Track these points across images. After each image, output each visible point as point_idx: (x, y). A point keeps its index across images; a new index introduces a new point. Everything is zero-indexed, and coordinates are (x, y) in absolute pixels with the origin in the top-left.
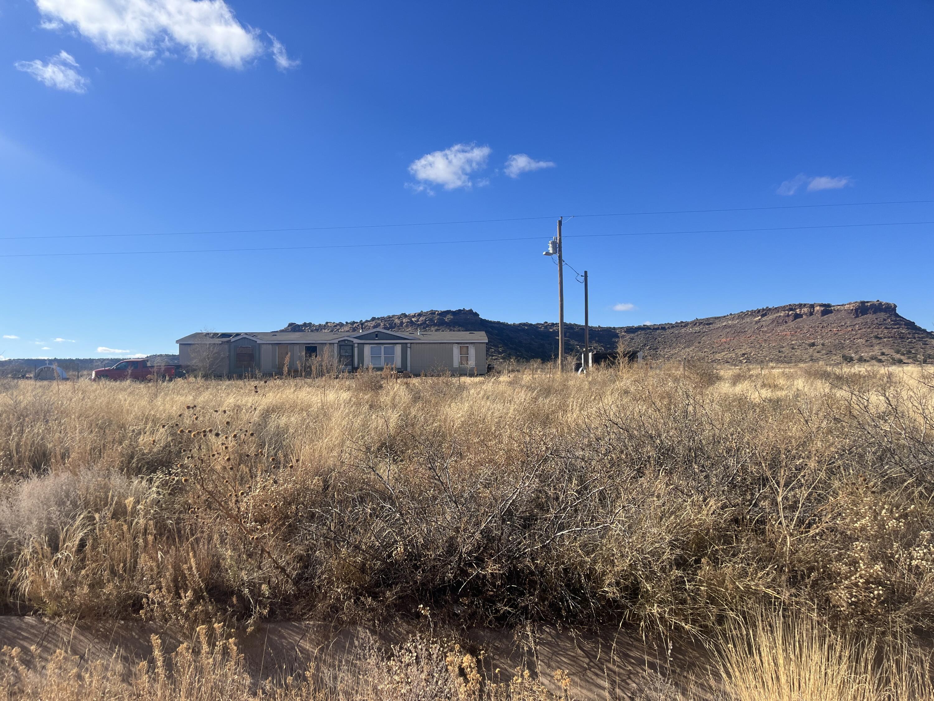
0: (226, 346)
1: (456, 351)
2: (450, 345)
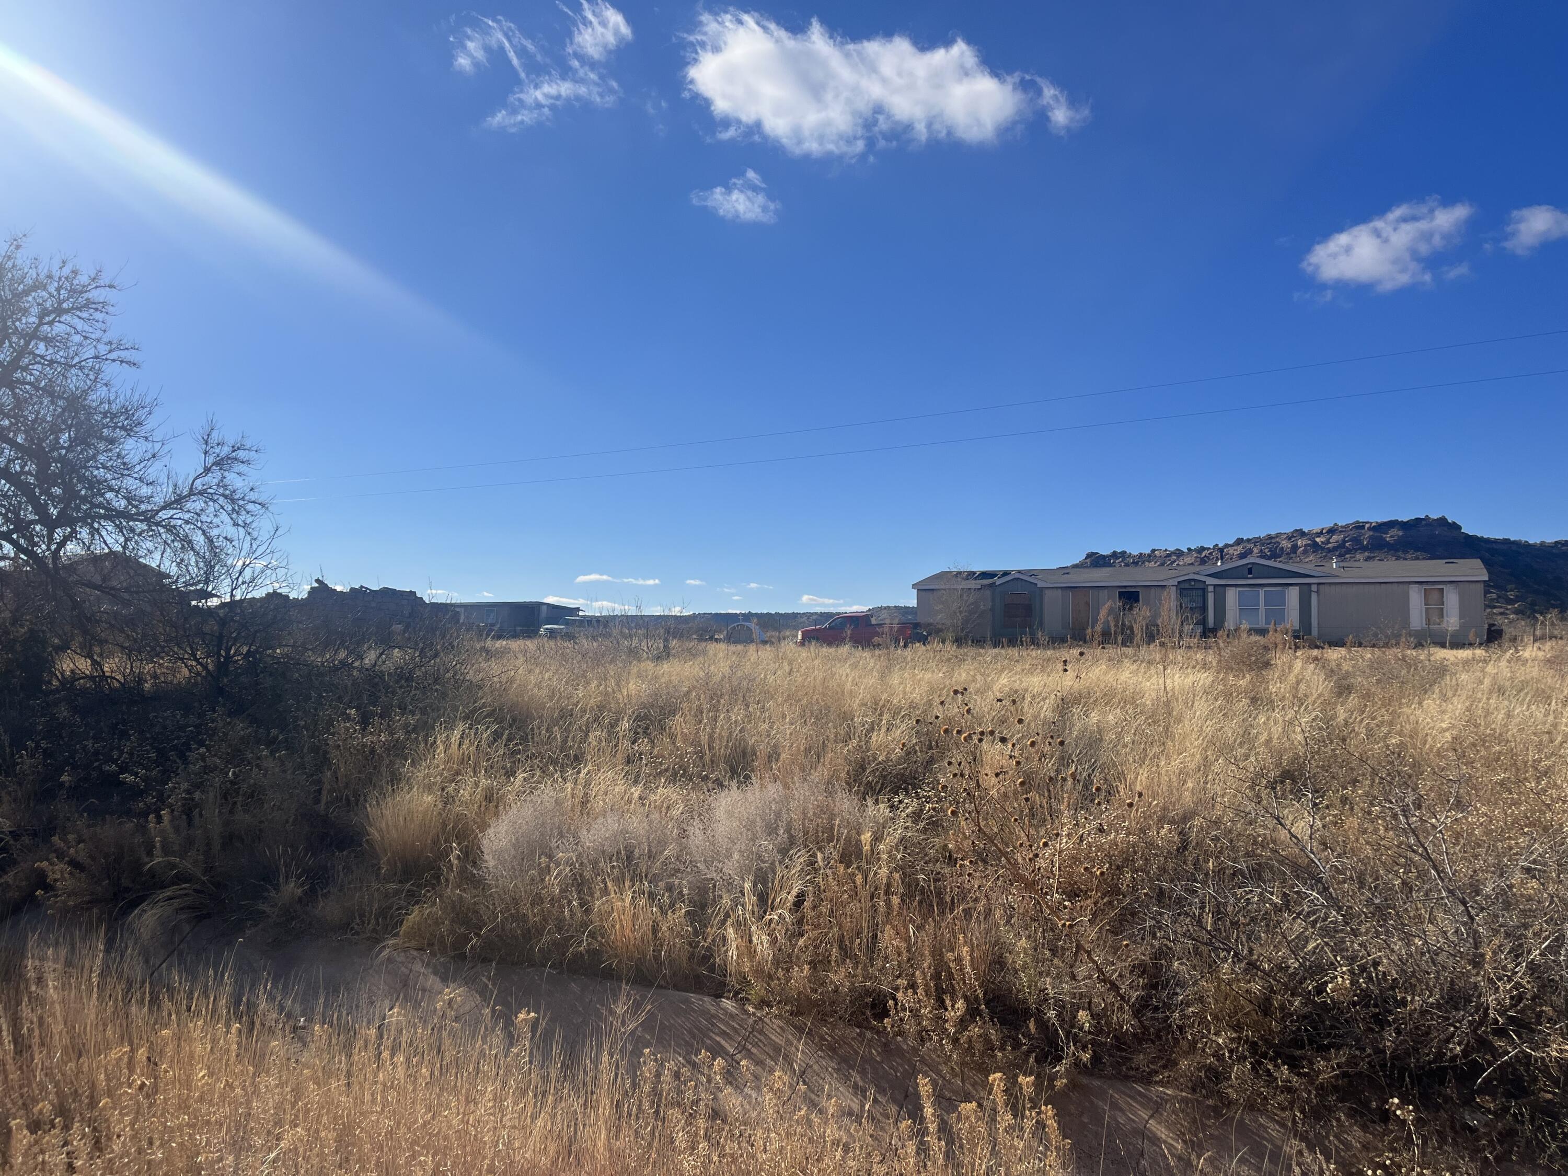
0: (988, 593)
1: (1416, 598)
2: (1401, 586)
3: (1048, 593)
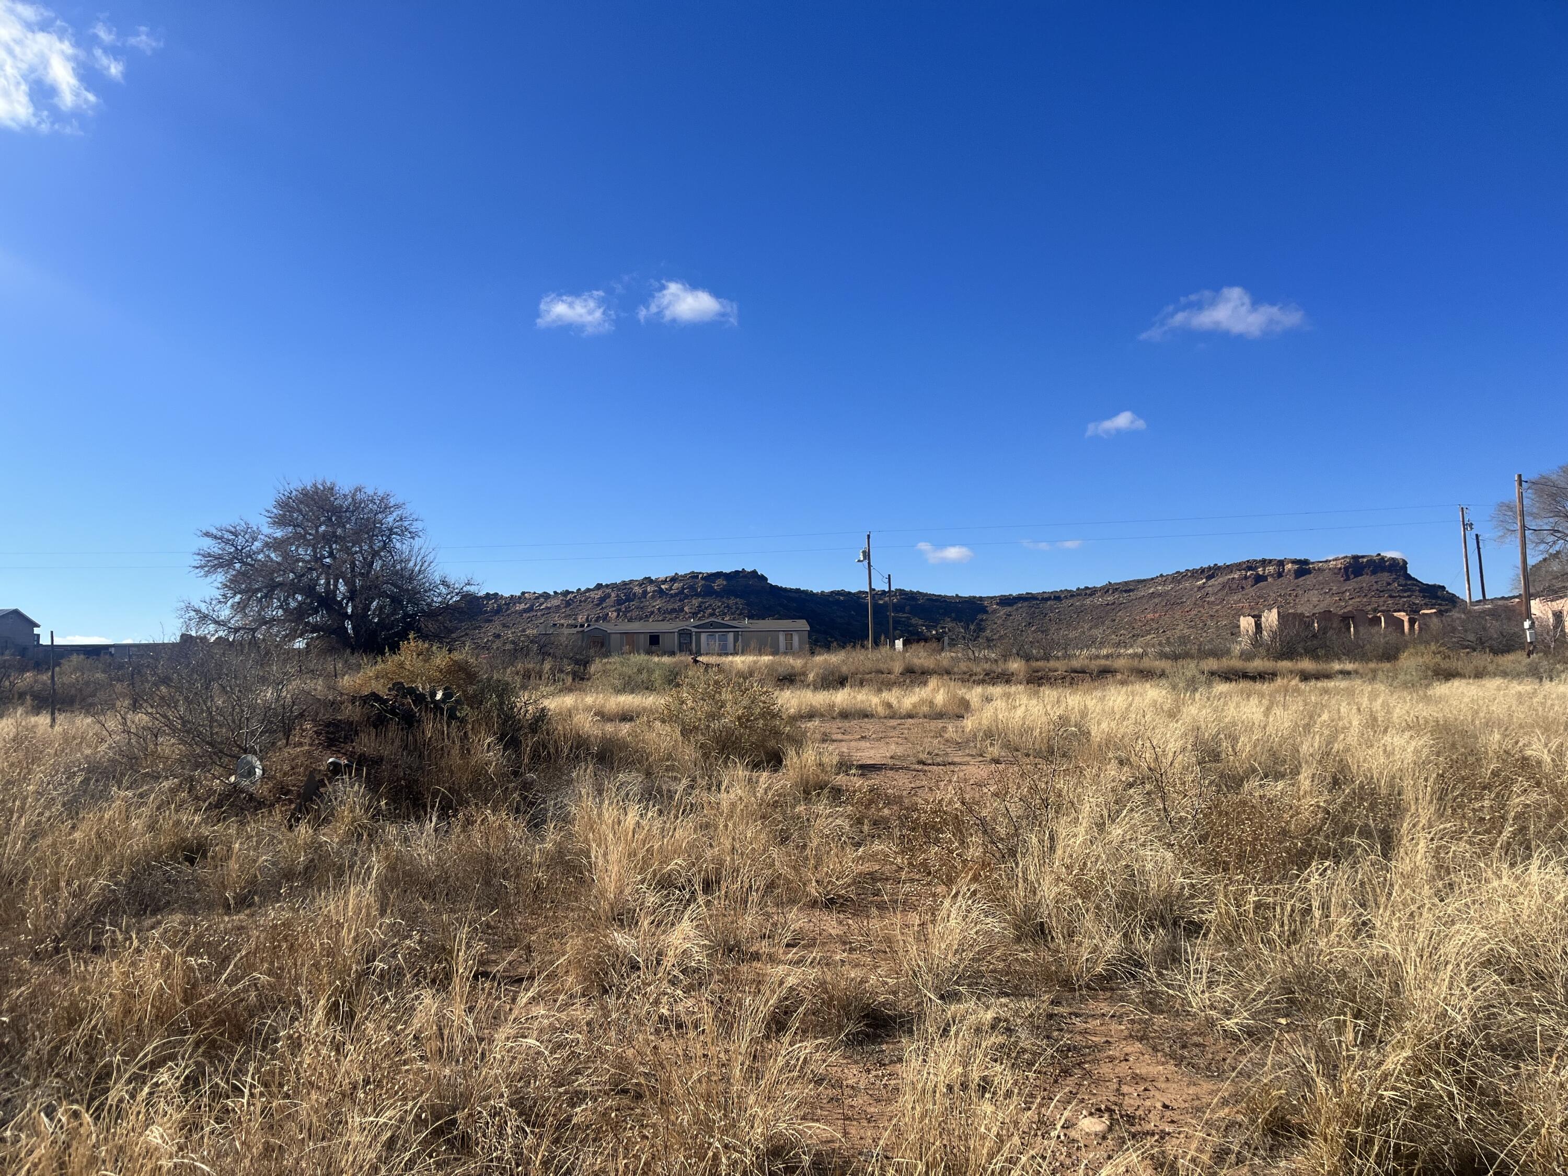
0: (580, 635)
1: (782, 637)
2: (775, 632)
3: (613, 636)
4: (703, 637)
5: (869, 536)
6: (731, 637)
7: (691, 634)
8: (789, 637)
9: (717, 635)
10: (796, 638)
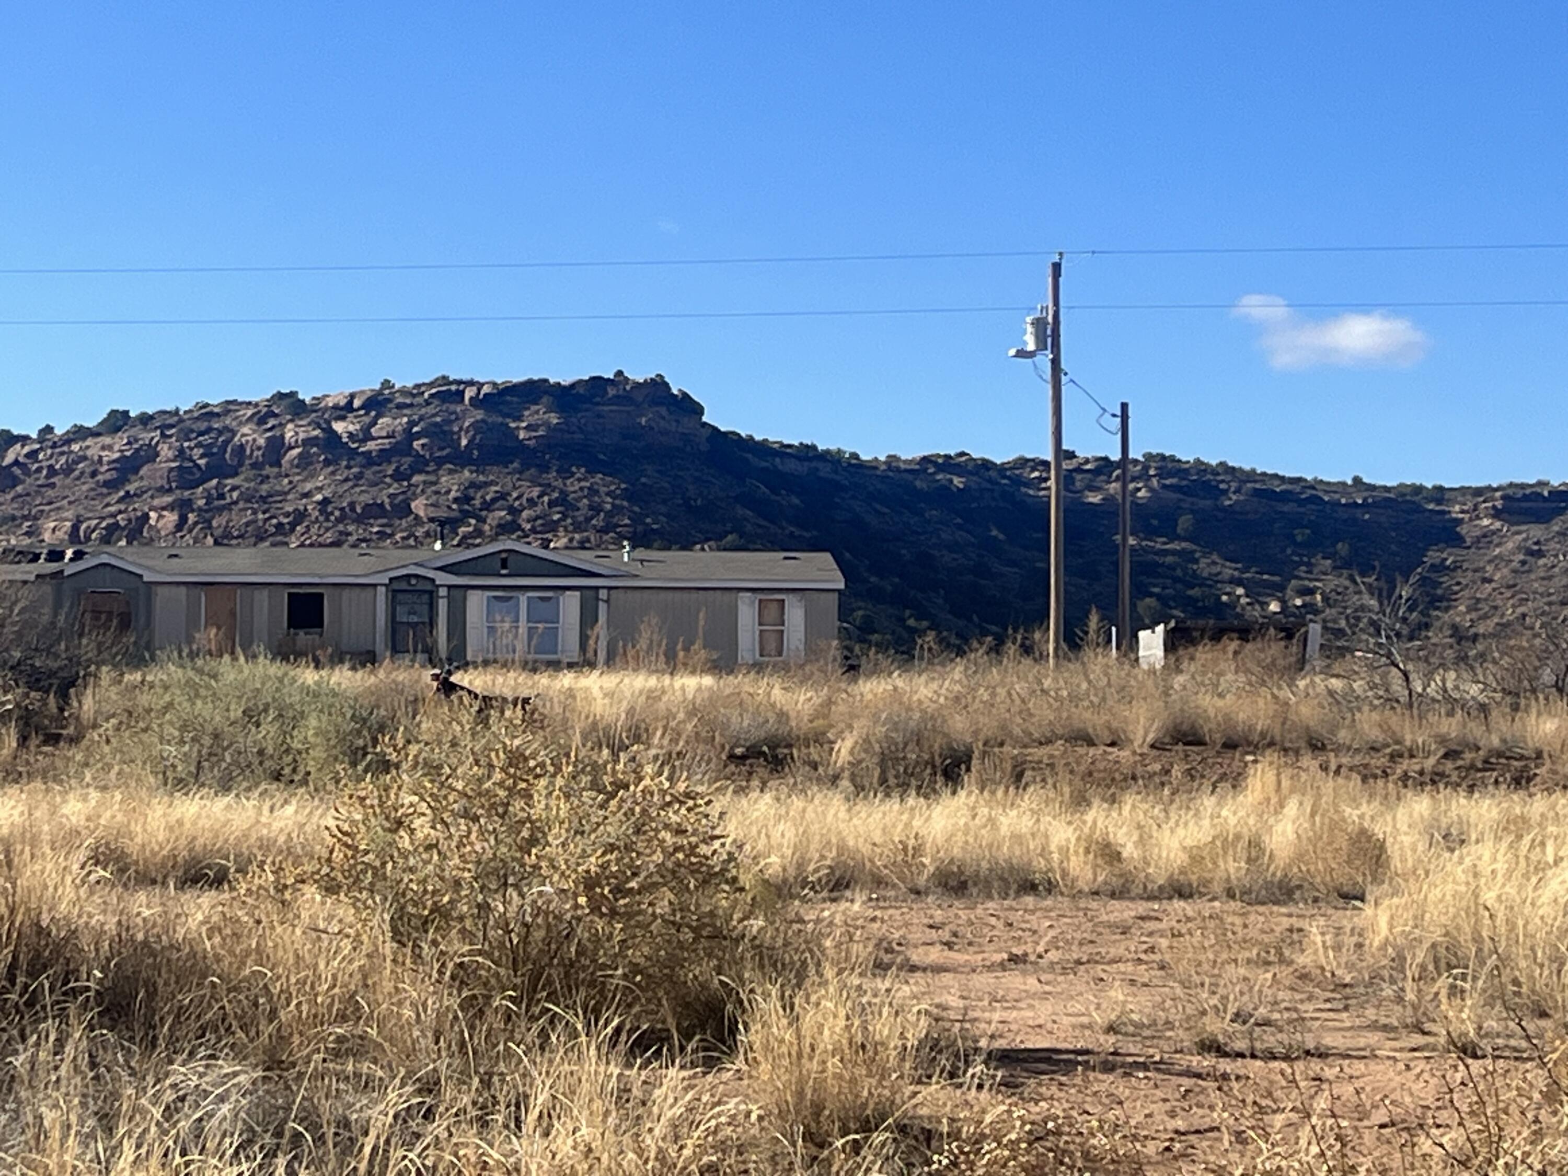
0: (49, 590)
1: (746, 610)
2: (727, 594)
3: (161, 594)
4: (476, 603)
5: (1057, 267)
6: (570, 604)
7: (431, 595)
8: (773, 609)
9: (523, 599)
10: (795, 615)
